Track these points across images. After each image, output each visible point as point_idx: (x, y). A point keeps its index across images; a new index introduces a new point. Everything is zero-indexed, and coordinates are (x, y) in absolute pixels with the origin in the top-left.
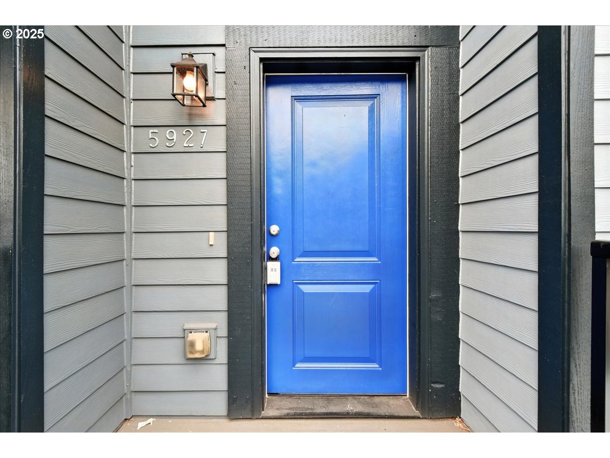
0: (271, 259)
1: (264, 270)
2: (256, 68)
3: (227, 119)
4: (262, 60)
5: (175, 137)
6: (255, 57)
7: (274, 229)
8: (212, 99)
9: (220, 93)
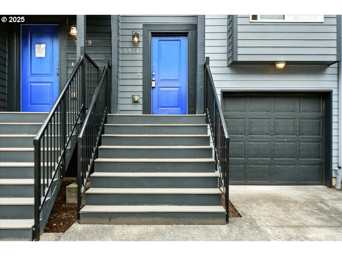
0: (153, 81)
1: (151, 83)
2: (150, 34)
3: (143, 46)
4: (151, 32)
5: (131, 50)
6: (150, 32)
7: (154, 74)
8: (140, 41)
9: (141, 40)
